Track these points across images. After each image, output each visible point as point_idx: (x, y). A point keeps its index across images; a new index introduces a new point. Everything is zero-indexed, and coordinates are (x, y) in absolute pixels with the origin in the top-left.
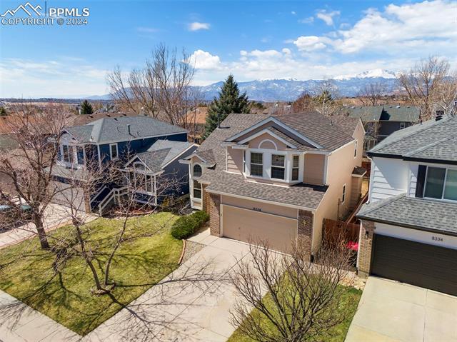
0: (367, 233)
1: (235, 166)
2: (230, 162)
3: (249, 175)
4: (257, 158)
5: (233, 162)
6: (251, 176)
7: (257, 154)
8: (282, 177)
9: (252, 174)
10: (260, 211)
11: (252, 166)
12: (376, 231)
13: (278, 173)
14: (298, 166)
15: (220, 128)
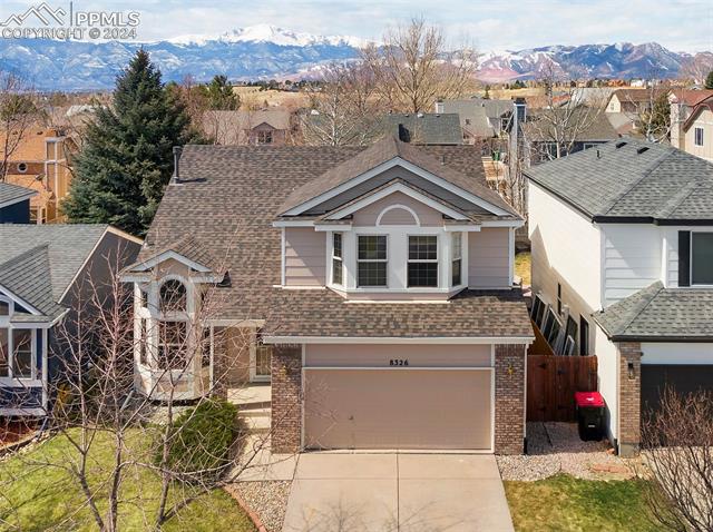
0: (631, 366)
1: (307, 272)
2: (291, 262)
3: (354, 289)
4: (372, 247)
5: (300, 263)
6: (361, 290)
7: (373, 238)
8: (434, 283)
9: (361, 283)
10: (406, 364)
11: (360, 266)
12: (646, 360)
13: (422, 275)
14: (460, 255)
15: (178, 181)
